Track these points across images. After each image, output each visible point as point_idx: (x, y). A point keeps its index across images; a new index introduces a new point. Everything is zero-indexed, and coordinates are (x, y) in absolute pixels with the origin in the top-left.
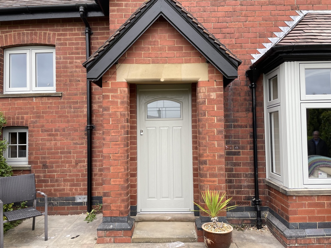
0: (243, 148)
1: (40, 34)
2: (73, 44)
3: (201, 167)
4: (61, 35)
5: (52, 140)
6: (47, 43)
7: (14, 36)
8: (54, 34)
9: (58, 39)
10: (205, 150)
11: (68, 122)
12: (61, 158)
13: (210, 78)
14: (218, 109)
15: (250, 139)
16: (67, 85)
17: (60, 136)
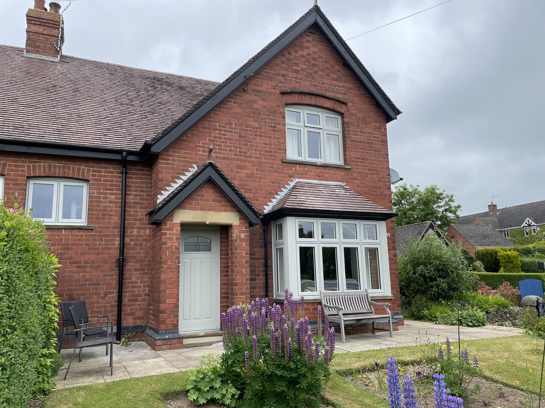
0: (258, 275)
1: (74, 169)
2: (108, 181)
3: (234, 288)
4: (96, 171)
5: (80, 272)
6: (81, 177)
7: (44, 167)
8: (89, 171)
9: (92, 175)
10: (237, 275)
11: (99, 254)
12: (89, 289)
13: (241, 223)
14: (245, 245)
15: (263, 269)
16: (99, 218)
17: (90, 268)
